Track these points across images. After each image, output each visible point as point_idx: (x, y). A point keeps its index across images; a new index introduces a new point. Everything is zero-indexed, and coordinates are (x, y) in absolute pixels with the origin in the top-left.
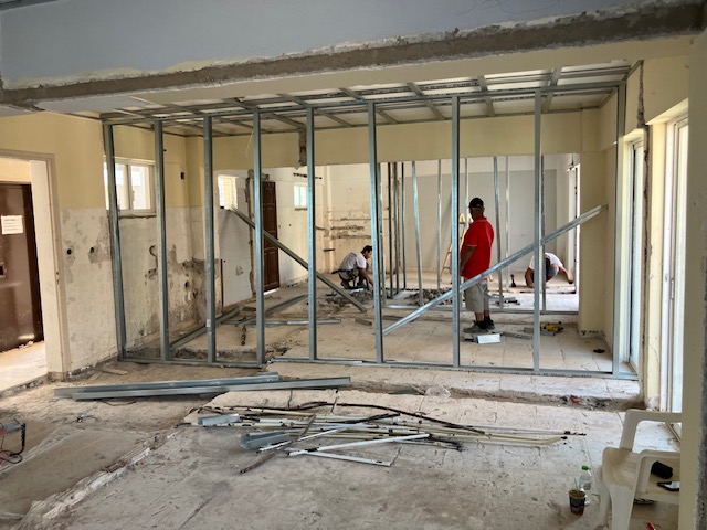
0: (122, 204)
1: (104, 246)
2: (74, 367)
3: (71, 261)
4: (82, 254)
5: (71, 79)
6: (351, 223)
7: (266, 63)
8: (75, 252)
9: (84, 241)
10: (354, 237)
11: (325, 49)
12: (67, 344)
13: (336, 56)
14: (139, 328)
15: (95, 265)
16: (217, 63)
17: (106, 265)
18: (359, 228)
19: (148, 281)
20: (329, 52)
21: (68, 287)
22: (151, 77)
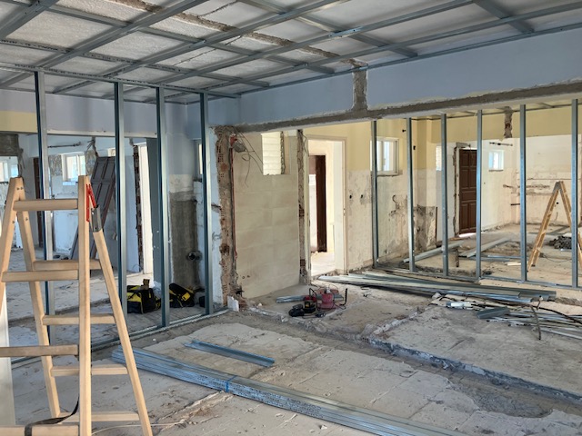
0: (379, 169)
1: (368, 195)
2: (350, 268)
3: (351, 203)
4: (357, 198)
5: (405, 103)
6: (538, 182)
7: (524, 91)
8: (354, 197)
9: (358, 190)
10: (540, 194)
11: (564, 81)
12: (347, 252)
13: (571, 85)
14: (385, 248)
15: (363, 206)
16: (493, 92)
17: (369, 206)
18: (545, 187)
19: (391, 218)
20: (567, 83)
21: (349, 218)
22: (452, 101)
